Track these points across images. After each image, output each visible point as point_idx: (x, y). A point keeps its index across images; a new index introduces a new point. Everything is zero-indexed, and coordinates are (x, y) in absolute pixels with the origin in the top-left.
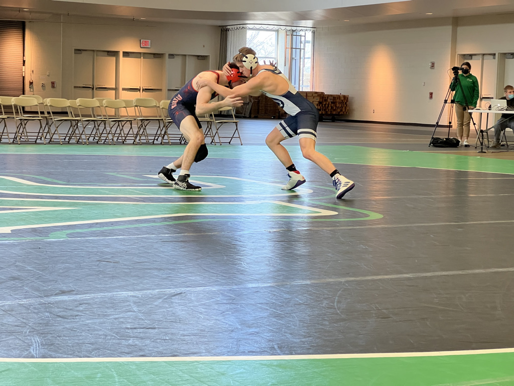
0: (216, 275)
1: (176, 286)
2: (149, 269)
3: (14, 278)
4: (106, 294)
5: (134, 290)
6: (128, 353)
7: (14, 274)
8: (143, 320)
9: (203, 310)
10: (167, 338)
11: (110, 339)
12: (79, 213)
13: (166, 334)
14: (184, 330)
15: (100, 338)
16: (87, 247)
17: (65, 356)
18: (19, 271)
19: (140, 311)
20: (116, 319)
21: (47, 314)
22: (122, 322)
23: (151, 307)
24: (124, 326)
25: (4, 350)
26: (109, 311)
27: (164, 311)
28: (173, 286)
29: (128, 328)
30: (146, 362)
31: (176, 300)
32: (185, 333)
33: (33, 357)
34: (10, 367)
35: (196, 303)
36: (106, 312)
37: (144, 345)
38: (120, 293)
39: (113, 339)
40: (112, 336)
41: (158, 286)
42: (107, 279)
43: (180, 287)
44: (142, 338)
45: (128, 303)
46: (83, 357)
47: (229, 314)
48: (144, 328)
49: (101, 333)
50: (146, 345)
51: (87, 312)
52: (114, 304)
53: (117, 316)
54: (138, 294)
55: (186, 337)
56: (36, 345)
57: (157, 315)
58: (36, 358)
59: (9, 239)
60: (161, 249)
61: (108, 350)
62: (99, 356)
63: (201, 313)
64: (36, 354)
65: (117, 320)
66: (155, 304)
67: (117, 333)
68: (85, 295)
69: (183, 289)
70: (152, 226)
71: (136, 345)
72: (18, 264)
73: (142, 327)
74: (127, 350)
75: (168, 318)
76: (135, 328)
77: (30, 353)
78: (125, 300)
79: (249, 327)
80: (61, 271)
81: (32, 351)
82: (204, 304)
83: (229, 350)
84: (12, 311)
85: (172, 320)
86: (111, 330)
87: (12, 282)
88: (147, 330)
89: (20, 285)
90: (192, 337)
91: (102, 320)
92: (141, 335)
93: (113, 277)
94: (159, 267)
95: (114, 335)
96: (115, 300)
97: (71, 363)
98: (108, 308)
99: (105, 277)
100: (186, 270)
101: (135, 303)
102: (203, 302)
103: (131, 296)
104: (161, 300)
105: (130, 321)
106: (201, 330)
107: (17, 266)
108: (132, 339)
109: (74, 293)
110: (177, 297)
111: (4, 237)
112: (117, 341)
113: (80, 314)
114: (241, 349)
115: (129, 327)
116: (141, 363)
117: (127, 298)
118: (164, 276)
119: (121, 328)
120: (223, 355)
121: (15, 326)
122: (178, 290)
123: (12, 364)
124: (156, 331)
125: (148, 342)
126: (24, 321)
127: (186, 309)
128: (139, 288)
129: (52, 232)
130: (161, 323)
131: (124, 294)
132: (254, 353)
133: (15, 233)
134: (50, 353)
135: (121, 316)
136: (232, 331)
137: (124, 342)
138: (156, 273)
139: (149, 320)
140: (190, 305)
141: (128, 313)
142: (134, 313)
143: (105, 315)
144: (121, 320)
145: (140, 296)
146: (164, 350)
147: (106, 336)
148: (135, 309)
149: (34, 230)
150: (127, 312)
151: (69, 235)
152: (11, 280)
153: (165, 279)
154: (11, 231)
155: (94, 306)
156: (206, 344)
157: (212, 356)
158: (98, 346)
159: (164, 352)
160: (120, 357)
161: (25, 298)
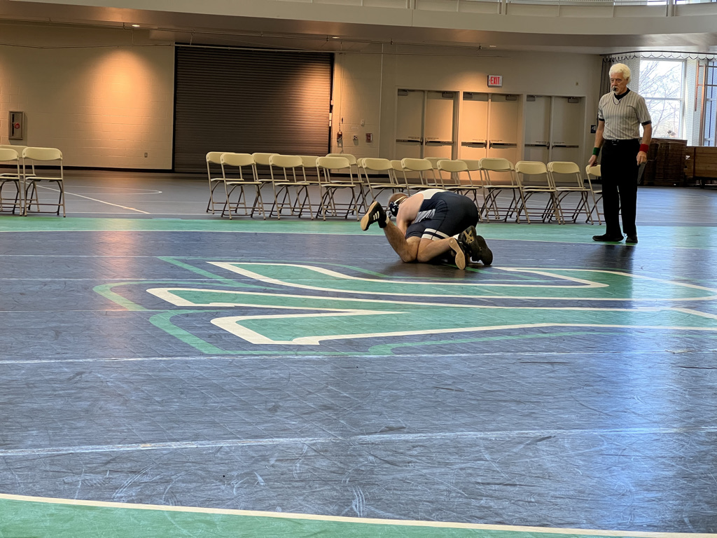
0: (597, 413)
1: (542, 427)
2: (505, 401)
3: (326, 408)
4: (447, 434)
5: (486, 430)
6: (480, 518)
7: (325, 403)
8: (498, 472)
9: (581, 462)
10: (533, 500)
11: (456, 497)
12: (407, 320)
13: (532, 494)
14: (556, 490)
15: (442, 495)
16: (420, 368)
17: (398, 517)
18: (332, 397)
19: (494, 460)
20: (461, 469)
21: (371, 458)
22: (471, 474)
23: (508, 455)
24: (473, 480)
25: (319, 504)
26: (453, 459)
27: (527, 462)
28: (538, 426)
29: (479, 483)
30: (505, 532)
31: (542, 446)
32: (557, 494)
33: (355, 515)
34: (327, 527)
35: (571, 453)
36: (448, 459)
37: (501, 507)
38: (466, 433)
39: (460, 497)
40: (458, 493)
41: (519, 426)
42: (447, 413)
43: (548, 428)
44: (498, 498)
45: (477, 448)
46: (421, 520)
47: (618, 471)
48: (500, 484)
49: (442, 487)
50: (503, 509)
51: (424, 458)
52: (459, 449)
53: (463, 466)
54: (492, 435)
55: (559, 500)
56: (359, 500)
57: (518, 466)
58: (361, 517)
59: (318, 353)
60: (520, 373)
61: (453, 511)
62: (441, 520)
63: (578, 467)
64: (360, 511)
65: (464, 471)
66: (514, 450)
67: (464, 489)
68: (419, 435)
69: (552, 431)
70: (507, 340)
71: (491, 507)
72: (330, 387)
73: (498, 482)
74: (479, 514)
75: (532, 471)
76: (488, 484)
77: (352, 509)
78: (473, 444)
79: (648, 490)
80: (386, 400)
81: (354, 507)
82: (582, 455)
83: (620, 522)
84: (326, 451)
85: (538, 475)
86: (457, 484)
87: (325, 412)
88: (505, 487)
89: (335, 417)
90: (567, 500)
91: (443, 470)
92: (497, 494)
93: (456, 411)
94: (518, 399)
95: (461, 491)
96: (459, 442)
97: (406, 526)
98: (449, 453)
99: (445, 411)
100: (556, 404)
101: (487, 448)
102: (580, 452)
103: (481, 438)
104: (522, 446)
105: (481, 473)
106: (580, 492)
107: (329, 391)
108: (484, 498)
109: (405, 430)
110: (544, 442)
111: (311, 350)
112: (465, 501)
113: (414, 459)
114: (638, 521)
115: (480, 481)
116: (498, 532)
117: (475, 441)
118: (526, 412)
119: (469, 482)
120: (612, 528)
121: (331, 472)
122: (546, 433)
123: (329, 523)
124: (517, 489)
125: (506, 503)
126: (342, 466)
127: (558, 460)
128: (491, 427)
129: (372, 345)
130: (524, 479)
131: (471, 435)
132: (656, 529)
133: (324, 345)
134: (377, 511)
135: (468, 465)
136: (623, 495)
137: (474, 502)
138: (513, 407)
139: (508, 473)
140: (563, 454)
141: (478, 462)
142: (487, 463)
143: (447, 464)
144: (469, 471)
145: (494, 439)
146: (529, 516)
147: (450, 492)
148: (487, 457)
149: (349, 342)
150: (476, 460)
151: (396, 351)
152: (323, 409)
153: (527, 415)
154: (320, 342)
155: (432, 450)
156: (586, 511)
157: (596, 529)
158: (440, 506)
159: (530, 519)
160: (470, 522)
161: (342, 435)
